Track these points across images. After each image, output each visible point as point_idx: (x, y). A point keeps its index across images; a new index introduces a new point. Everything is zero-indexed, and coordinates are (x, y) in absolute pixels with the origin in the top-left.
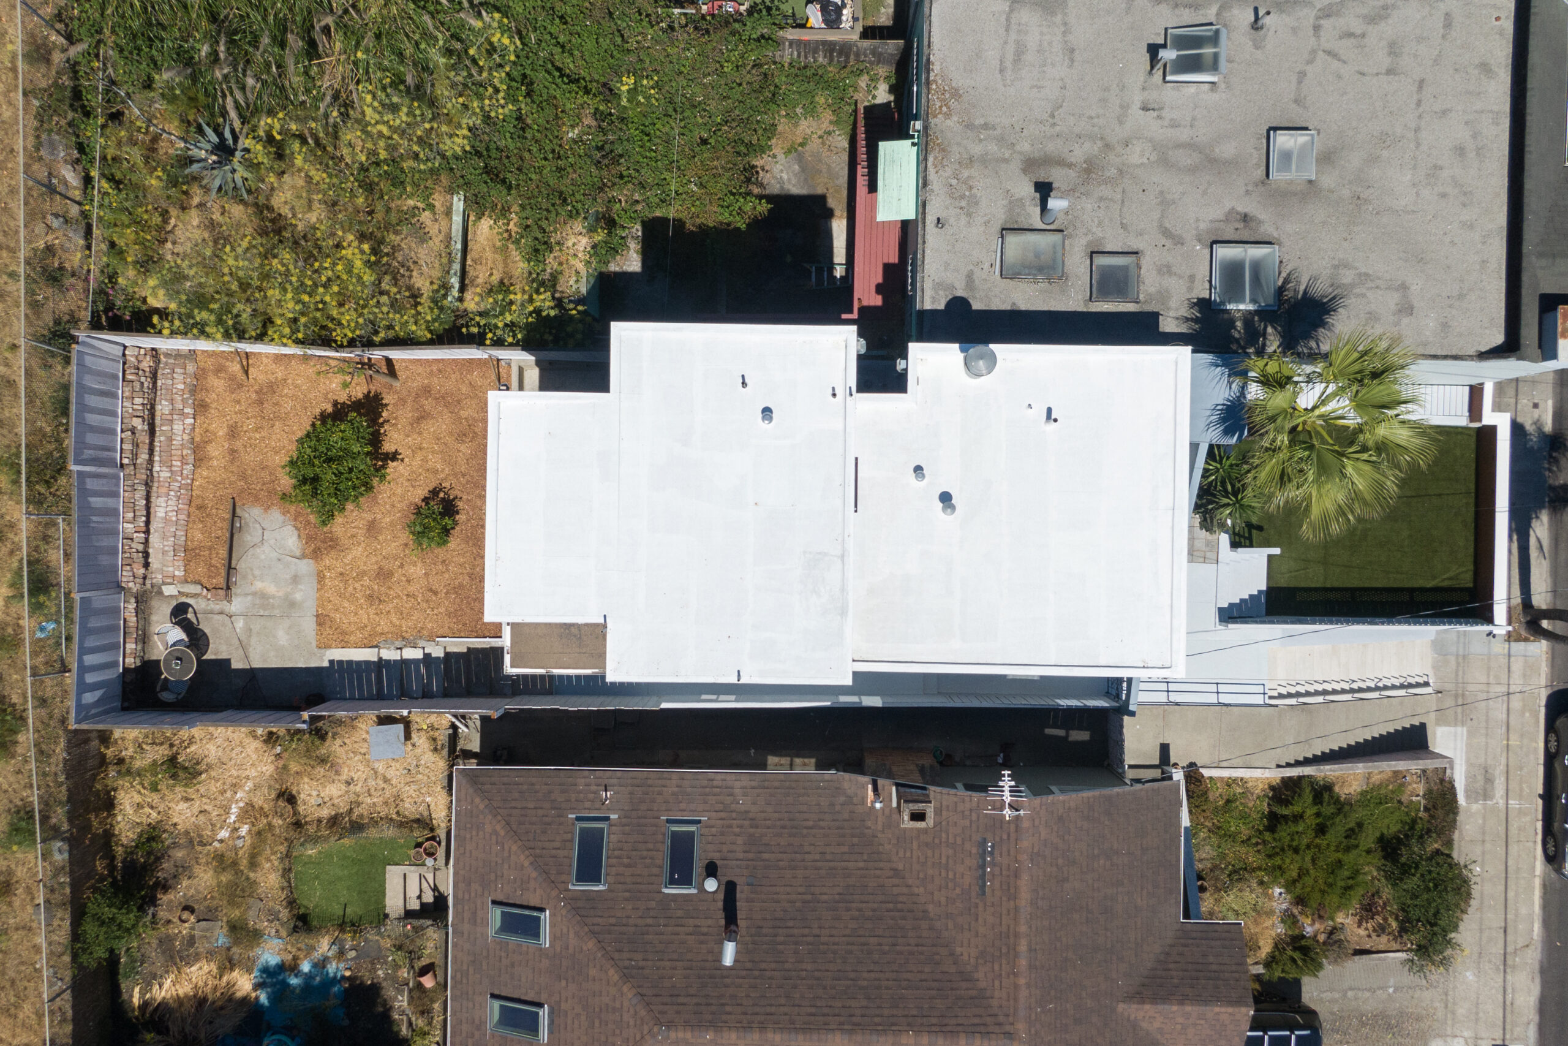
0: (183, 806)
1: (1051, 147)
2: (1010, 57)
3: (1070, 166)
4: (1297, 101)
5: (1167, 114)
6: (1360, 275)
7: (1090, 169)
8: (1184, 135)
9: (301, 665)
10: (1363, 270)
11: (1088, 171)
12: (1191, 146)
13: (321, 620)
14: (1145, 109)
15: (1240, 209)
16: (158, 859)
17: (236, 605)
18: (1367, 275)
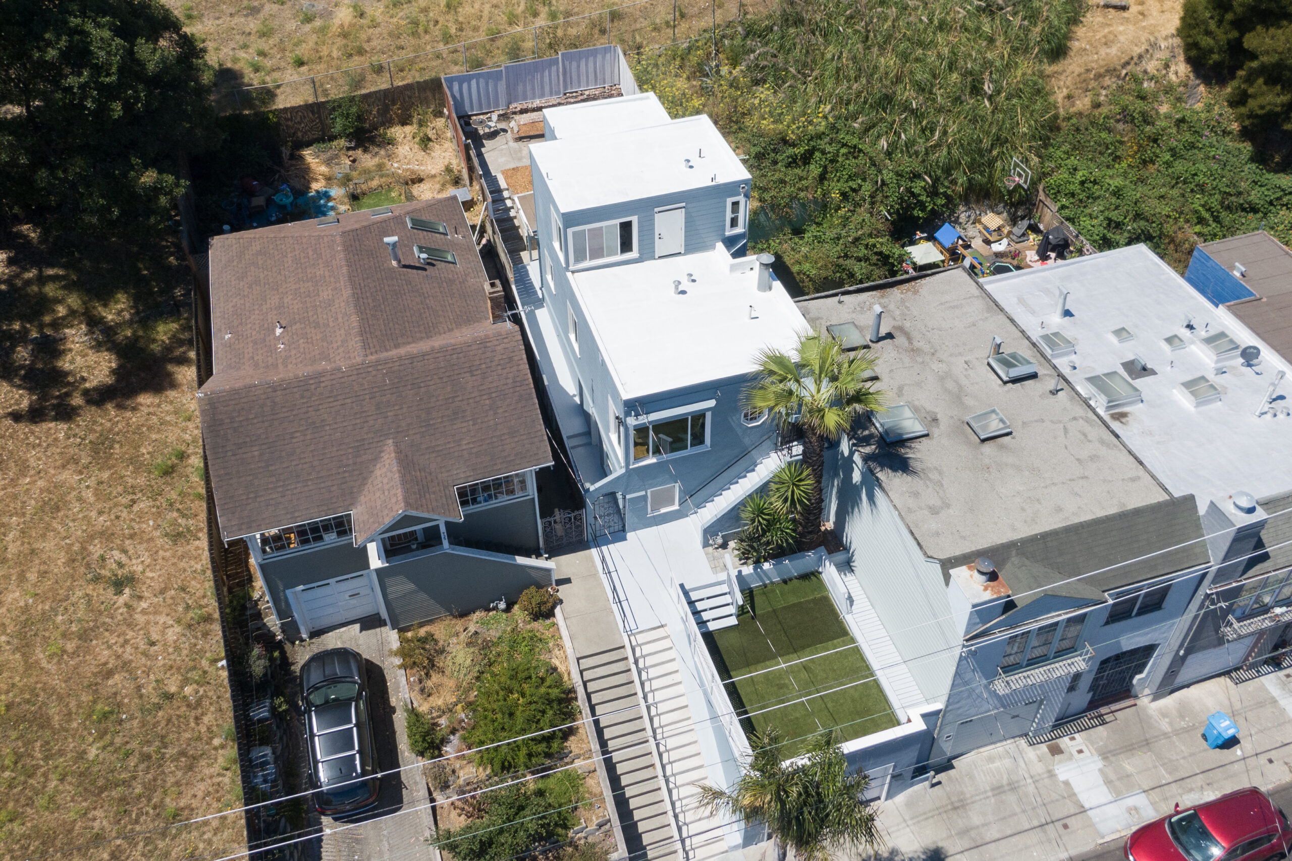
0: (407, 148)
1: (915, 334)
2: (952, 304)
3: (911, 343)
4: (1024, 423)
5: (970, 372)
6: (940, 482)
7: (915, 351)
8: (964, 382)
9: (490, 168)
10: (944, 483)
11: (913, 350)
12: (960, 388)
13: (515, 169)
14: (966, 363)
15: (939, 416)
16: (379, 146)
17: (513, 145)
18: (942, 485)
